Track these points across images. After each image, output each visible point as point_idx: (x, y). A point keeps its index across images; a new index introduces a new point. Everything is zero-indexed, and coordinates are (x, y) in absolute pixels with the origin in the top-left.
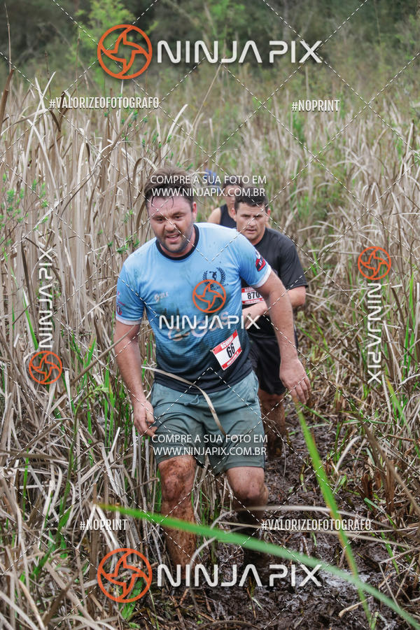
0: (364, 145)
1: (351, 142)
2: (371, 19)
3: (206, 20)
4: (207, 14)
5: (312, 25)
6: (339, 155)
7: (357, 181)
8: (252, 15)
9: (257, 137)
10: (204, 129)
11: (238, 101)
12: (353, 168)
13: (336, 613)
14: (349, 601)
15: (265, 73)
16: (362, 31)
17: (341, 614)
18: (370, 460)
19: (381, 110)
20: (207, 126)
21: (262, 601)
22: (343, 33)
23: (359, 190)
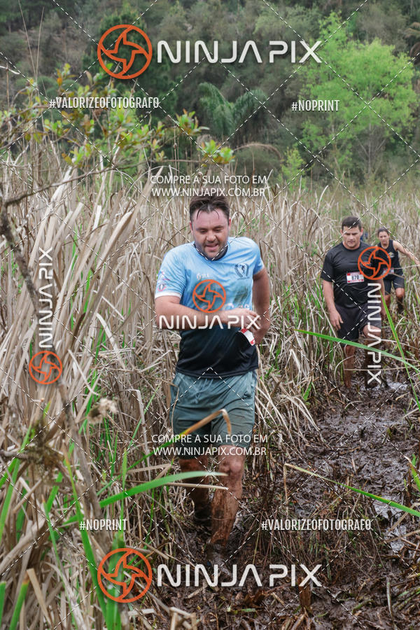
0: (404, 212)
1: (398, 211)
2: (405, 164)
3: (336, 165)
4: (336, 162)
5: (380, 167)
6: (393, 217)
7: (400, 227)
8: (355, 164)
9: (358, 211)
10: (334, 207)
11: (349, 198)
12: (399, 222)
13: (394, 399)
14: (400, 394)
15: (361, 186)
16: (402, 169)
17: (396, 399)
18: (408, 339)
19: (411, 198)
20: (336, 206)
21: (362, 394)
22: (394, 169)
23: (402, 230)
